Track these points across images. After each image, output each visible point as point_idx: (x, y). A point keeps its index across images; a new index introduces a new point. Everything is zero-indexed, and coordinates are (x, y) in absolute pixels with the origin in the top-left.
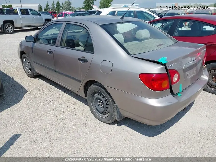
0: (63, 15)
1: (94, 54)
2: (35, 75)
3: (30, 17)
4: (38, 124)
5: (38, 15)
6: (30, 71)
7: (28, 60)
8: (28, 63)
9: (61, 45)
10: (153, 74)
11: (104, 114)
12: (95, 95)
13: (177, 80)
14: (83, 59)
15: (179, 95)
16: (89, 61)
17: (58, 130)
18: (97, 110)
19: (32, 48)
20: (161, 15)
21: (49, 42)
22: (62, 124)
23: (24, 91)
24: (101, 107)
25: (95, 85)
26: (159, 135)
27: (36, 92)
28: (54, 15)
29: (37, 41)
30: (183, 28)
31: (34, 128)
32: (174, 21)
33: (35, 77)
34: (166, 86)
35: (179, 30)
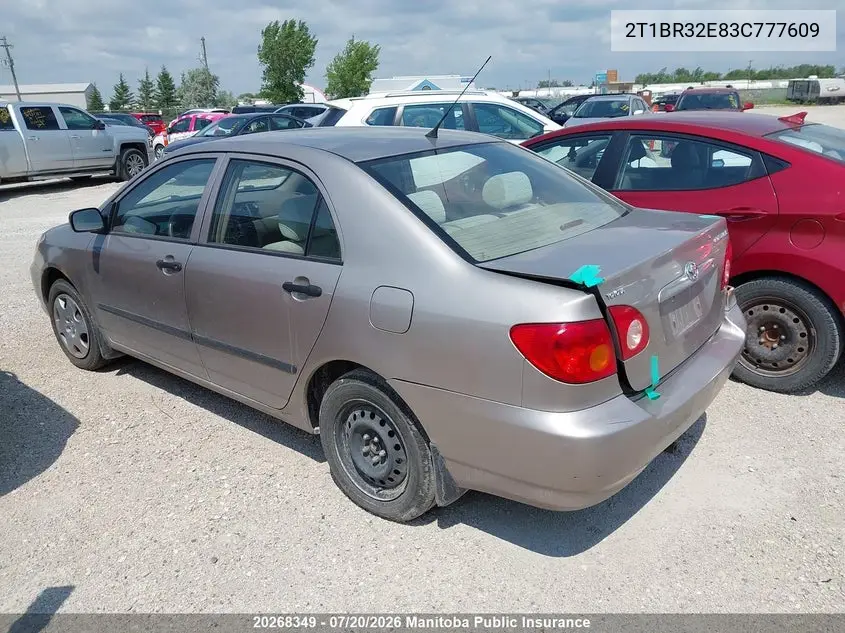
0: (192, 124)
1: (342, 264)
2: (106, 357)
3: (63, 135)
4: (134, 545)
5: (94, 128)
6: (82, 343)
7: (78, 302)
8: (77, 312)
9: (212, 240)
10: (557, 325)
11: (388, 489)
12: (351, 416)
13: (640, 344)
14: (303, 284)
15: (651, 394)
16: (327, 292)
17: (215, 560)
18: (361, 474)
19: (96, 254)
20: (560, 115)
21: (158, 228)
22: (229, 535)
23: (68, 424)
24: (375, 459)
25: (350, 377)
26: (593, 549)
27: (113, 423)
28: (154, 124)
29: (115, 228)
30: (646, 162)
31: (123, 558)
32: (610, 137)
33: (103, 366)
34: (604, 363)
35: (631, 170)
